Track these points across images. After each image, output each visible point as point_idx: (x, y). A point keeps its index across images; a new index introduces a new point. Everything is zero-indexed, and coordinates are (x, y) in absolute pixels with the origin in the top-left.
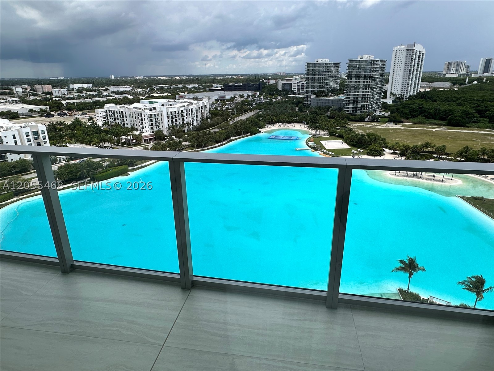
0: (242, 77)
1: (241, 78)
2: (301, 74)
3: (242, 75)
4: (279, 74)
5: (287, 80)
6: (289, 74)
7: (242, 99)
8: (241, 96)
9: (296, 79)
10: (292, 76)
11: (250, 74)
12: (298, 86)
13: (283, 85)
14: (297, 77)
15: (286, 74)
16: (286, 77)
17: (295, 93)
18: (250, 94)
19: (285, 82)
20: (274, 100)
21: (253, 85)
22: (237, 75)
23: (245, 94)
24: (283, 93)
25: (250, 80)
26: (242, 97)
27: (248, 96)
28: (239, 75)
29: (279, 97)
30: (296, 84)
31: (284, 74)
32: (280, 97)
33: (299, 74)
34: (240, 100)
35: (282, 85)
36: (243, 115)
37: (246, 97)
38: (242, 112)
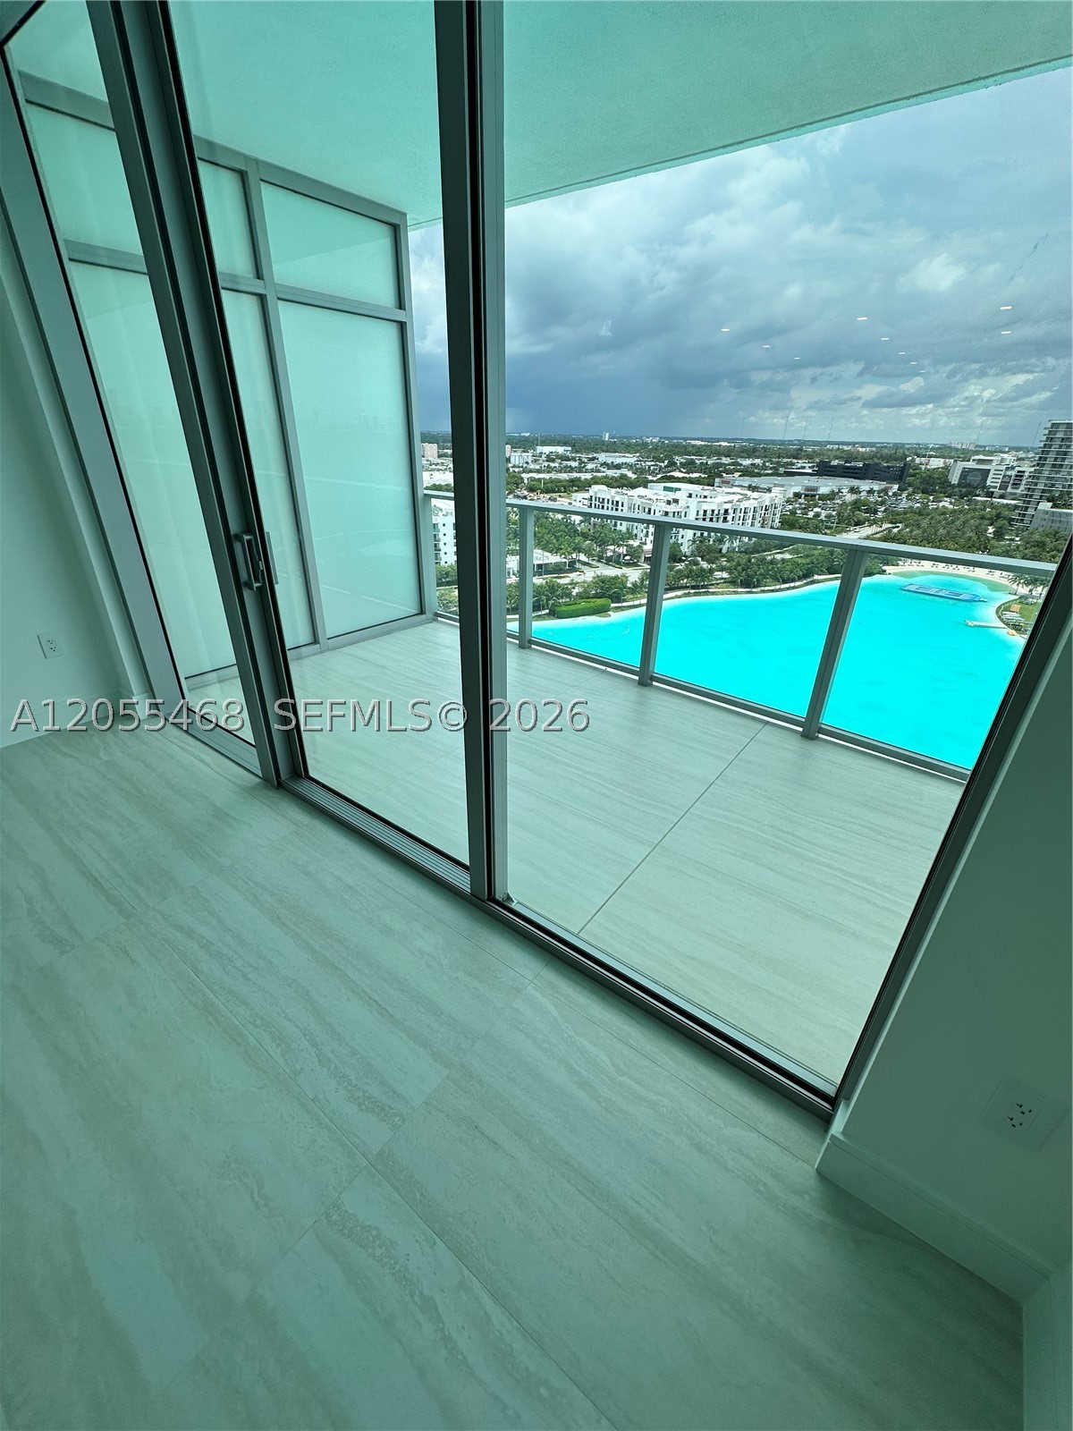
0: (864, 450)
1: (861, 450)
2: (1018, 449)
3: (863, 445)
4: (959, 446)
5: (980, 461)
6: (985, 447)
7: (854, 497)
8: (853, 490)
9: (1002, 461)
10: (991, 453)
11: (883, 443)
12: (1004, 476)
13: (966, 473)
14: (1005, 456)
15: (976, 446)
16: (977, 453)
17: (993, 493)
18: (876, 488)
19: (971, 465)
20: (932, 506)
21: (888, 467)
22: (854, 444)
23: (865, 486)
24: (961, 491)
25: (881, 457)
26: (856, 493)
27: (871, 492)
28: (857, 443)
29: (945, 499)
30: (1002, 473)
31: (972, 448)
32: (948, 500)
33: (1011, 449)
34: (850, 498)
35: (963, 472)
36: (850, 531)
37: (864, 494)
38: (849, 524)
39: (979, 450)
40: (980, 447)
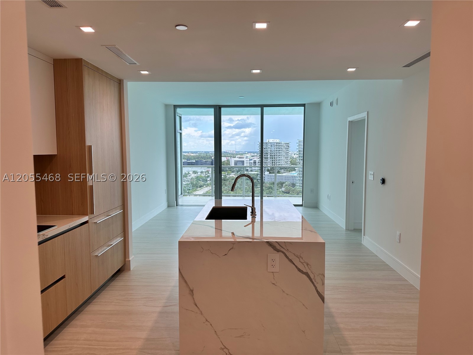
0: (193, 155)
1: (192, 155)
2: (251, 152)
3: (192, 152)
4: (230, 152)
5: (240, 158)
6: (239, 152)
7: (196, 175)
8: (195, 172)
9: (247, 157)
10: (242, 154)
11: (200, 152)
12: (250, 163)
13: (236, 163)
14: (247, 155)
15: (236, 152)
16: (237, 154)
17: (248, 169)
18: (204, 171)
19: (237, 159)
20: (228, 176)
21: (206, 162)
22: (188, 152)
23: (199, 169)
24: (236, 170)
25: (201, 157)
26: (195, 173)
27: (202, 172)
28: (189, 152)
29: (232, 173)
30: (249, 162)
31: (234, 152)
32: (233, 173)
33: (248, 152)
34: (193, 176)
35: (235, 162)
36: (198, 190)
37: (199, 173)
38: (197, 187)
39: (237, 153)
40: (238, 152)
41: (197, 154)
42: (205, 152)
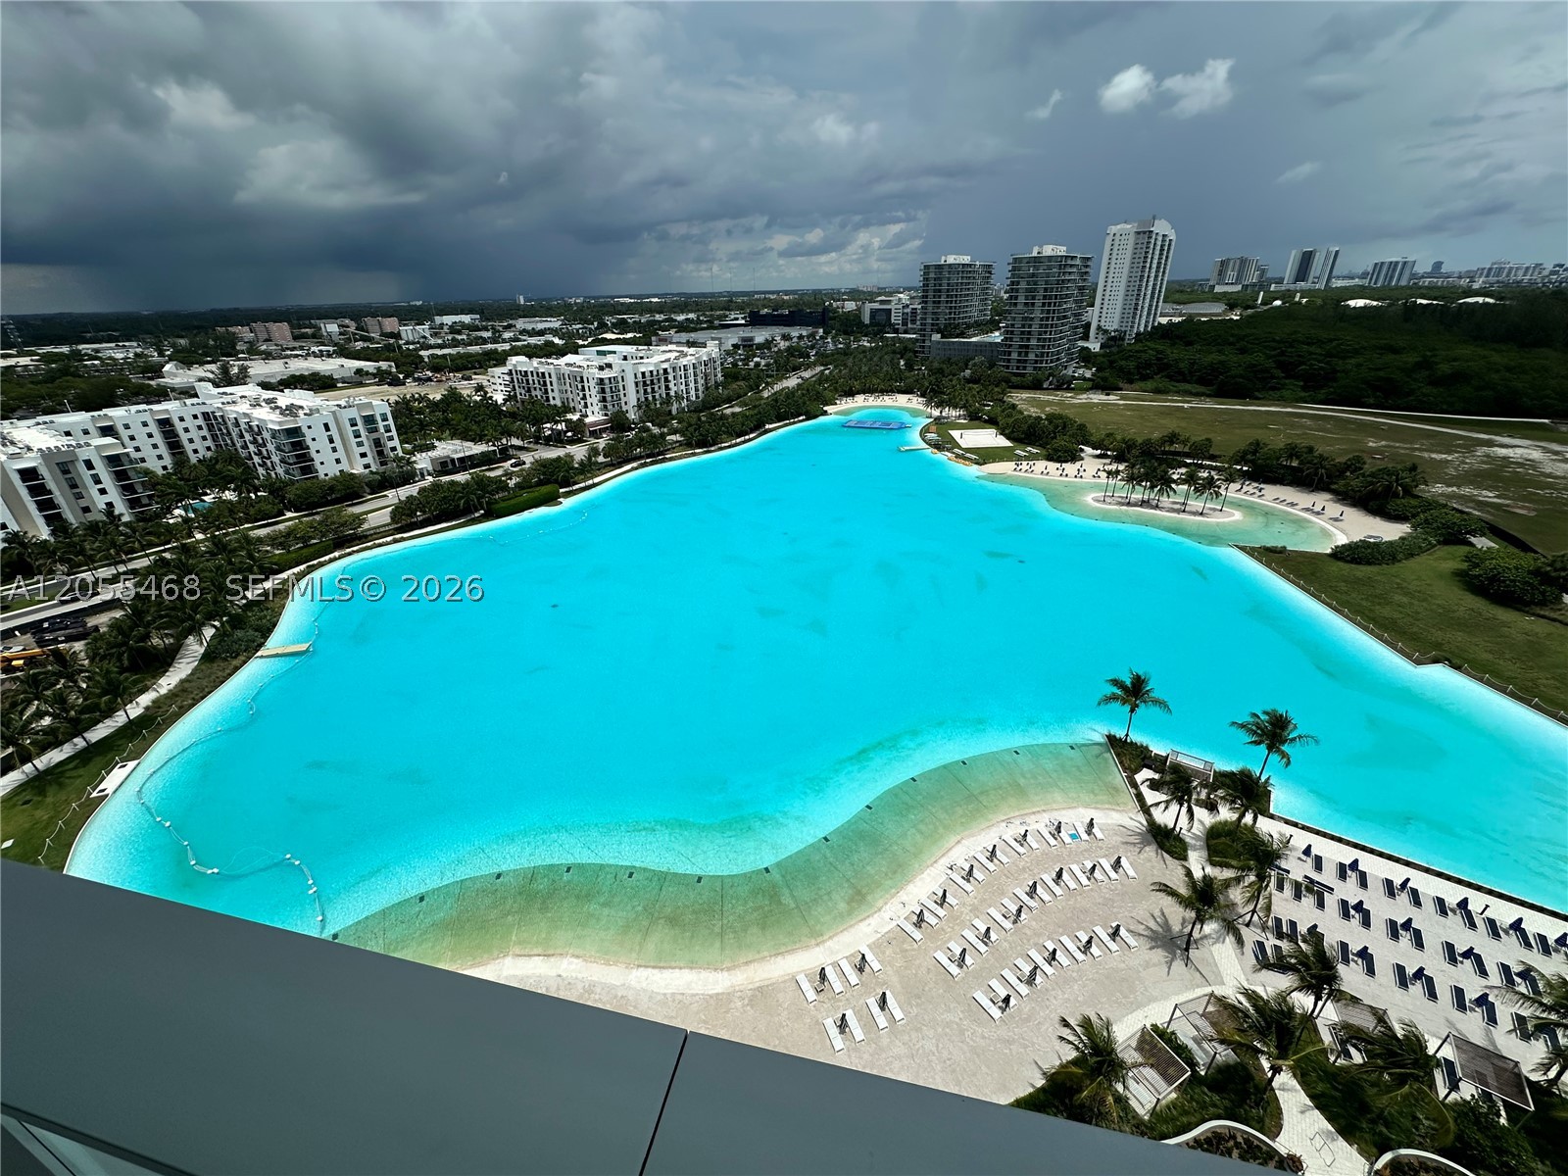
0: (788, 297)
1: (785, 298)
2: (910, 289)
3: (787, 293)
4: (865, 289)
5: (882, 302)
6: (885, 288)
7: (787, 344)
8: (786, 337)
9: (900, 300)
10: (890, 294)
11: (803, 290)
12: (903, 314)
13: (874, 312)
14: (901, 296)
15: (879, 288)
16: (880, 294)
17: (898, 329)
18: (804, 333)
19: (876, 306)
20: (854, 346)
21: (810, 313)
22: (777, 292)
23: (795, 332)
24: (873, 330)
25: (804, 303)
26: (787, 340)
27: (801, 337)
28: (780, 292)
29: (863, 338)
30: (901, 311)
31: (875, 290)
32: (865, 339)
33: (905, 289)
34: (783, 345)
35: (871, 312)
36: (789, 377)
37: (795, 340)
38: (788, 371)
39: (882, 291)
40: (882, 289)
41: (796, 296)
42: (814, 291)
